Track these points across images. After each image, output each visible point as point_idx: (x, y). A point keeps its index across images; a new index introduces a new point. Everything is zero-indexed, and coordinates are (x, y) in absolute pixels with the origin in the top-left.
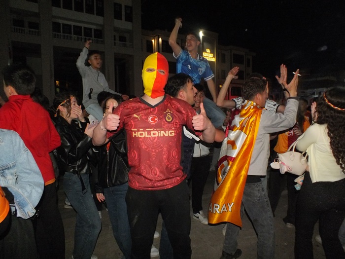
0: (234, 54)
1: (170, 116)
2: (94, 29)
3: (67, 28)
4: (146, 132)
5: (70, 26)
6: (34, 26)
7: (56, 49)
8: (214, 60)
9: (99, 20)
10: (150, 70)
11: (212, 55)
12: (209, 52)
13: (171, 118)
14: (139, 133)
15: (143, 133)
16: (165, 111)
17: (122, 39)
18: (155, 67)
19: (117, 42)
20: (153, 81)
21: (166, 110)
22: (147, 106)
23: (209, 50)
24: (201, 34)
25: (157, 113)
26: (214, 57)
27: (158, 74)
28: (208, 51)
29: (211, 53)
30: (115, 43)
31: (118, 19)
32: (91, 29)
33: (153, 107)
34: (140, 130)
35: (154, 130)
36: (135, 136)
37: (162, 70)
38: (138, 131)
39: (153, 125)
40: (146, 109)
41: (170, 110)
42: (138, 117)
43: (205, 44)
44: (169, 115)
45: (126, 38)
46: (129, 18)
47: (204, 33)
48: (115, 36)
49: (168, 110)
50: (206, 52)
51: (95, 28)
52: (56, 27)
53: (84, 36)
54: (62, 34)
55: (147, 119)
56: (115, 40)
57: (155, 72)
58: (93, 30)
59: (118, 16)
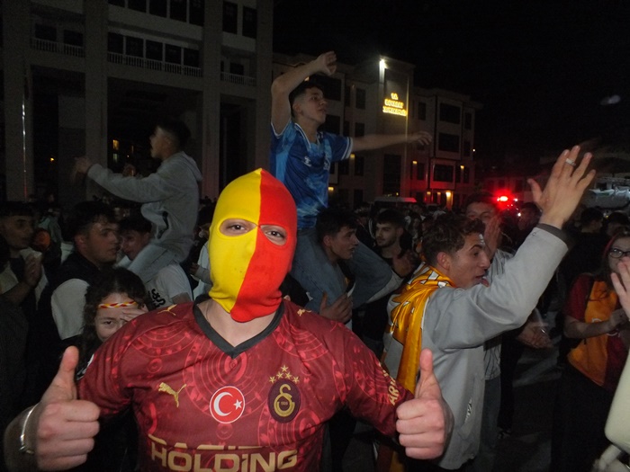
0: (441, 104)
1: (288, 396)
2: (185, 49)
3: (135, 45)
4: (198, 457)
5: (140, 41)
6: (75, 39)
7: (112, 82)
8: (404, 113)
9: (195, 32)
10: (234, 227)
11: (401, 105)
12: (397, 98)
13: (292, 404)
14: (173, 455)
15: (187, 456)
16: (274, 373)
17: (237, 69)
18: (254, 218)
19: (227, 74)
20: (245, 265)
21: (278, 369)
22: (211, 347)
23: (396, 95)
24: (383, 65)
25: (243, 378)
26: (404, 108)
27: (262, 242)
28: (394, 96)
29: (399, 100)
30: (222, 75)
31: (229, 31)
32: (178, 49)
33: (233, 352)
34: (178, 445)
35: (226, 451)
36: (159, 460)
37: (276, 228)
38: (170, 447)
39: (225, 427)
40: (207, 359)
41: (291, 370)
42: (176, 395)
43: (389, 84)
44: (285, 390)
45: (242, 67)
46: (250, 31)
47: (388, 63)
48: (222, 64)
49: (284, 369)
50: (390, 98)
51: (187, 47)
52: (114, 41)
53: (166, 61)
54: (124, 55)
55: (207, 401)
56: (222, 70)
57: (253, 234)
58: (182, 51)
59: (229, 26)
